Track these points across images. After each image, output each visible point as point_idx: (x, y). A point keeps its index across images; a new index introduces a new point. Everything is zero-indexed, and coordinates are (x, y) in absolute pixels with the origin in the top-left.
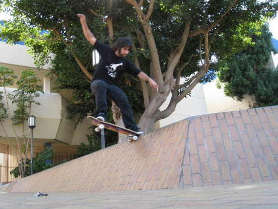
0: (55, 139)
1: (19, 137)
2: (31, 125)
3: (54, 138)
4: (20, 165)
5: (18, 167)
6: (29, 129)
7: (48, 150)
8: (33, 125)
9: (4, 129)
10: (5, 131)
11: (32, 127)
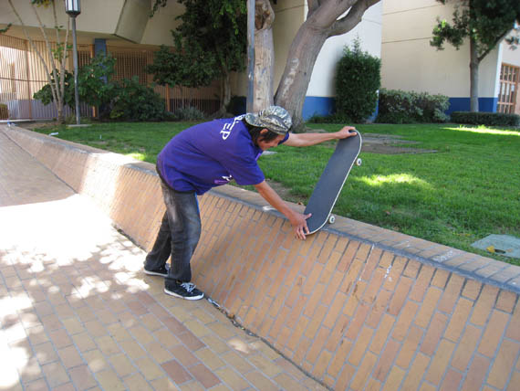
0: (115, 35)
1: (48, 27)
2: (70, 9)
3: (113, 32)
4: (53, 81)
5: (48, 86)
6: (67, 15)
7: (105, 59)
8: (76, 9)
9: (14, 11)
10: (17, 15)
11: (74, 14)
